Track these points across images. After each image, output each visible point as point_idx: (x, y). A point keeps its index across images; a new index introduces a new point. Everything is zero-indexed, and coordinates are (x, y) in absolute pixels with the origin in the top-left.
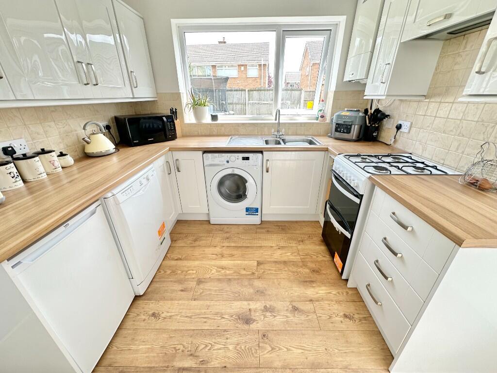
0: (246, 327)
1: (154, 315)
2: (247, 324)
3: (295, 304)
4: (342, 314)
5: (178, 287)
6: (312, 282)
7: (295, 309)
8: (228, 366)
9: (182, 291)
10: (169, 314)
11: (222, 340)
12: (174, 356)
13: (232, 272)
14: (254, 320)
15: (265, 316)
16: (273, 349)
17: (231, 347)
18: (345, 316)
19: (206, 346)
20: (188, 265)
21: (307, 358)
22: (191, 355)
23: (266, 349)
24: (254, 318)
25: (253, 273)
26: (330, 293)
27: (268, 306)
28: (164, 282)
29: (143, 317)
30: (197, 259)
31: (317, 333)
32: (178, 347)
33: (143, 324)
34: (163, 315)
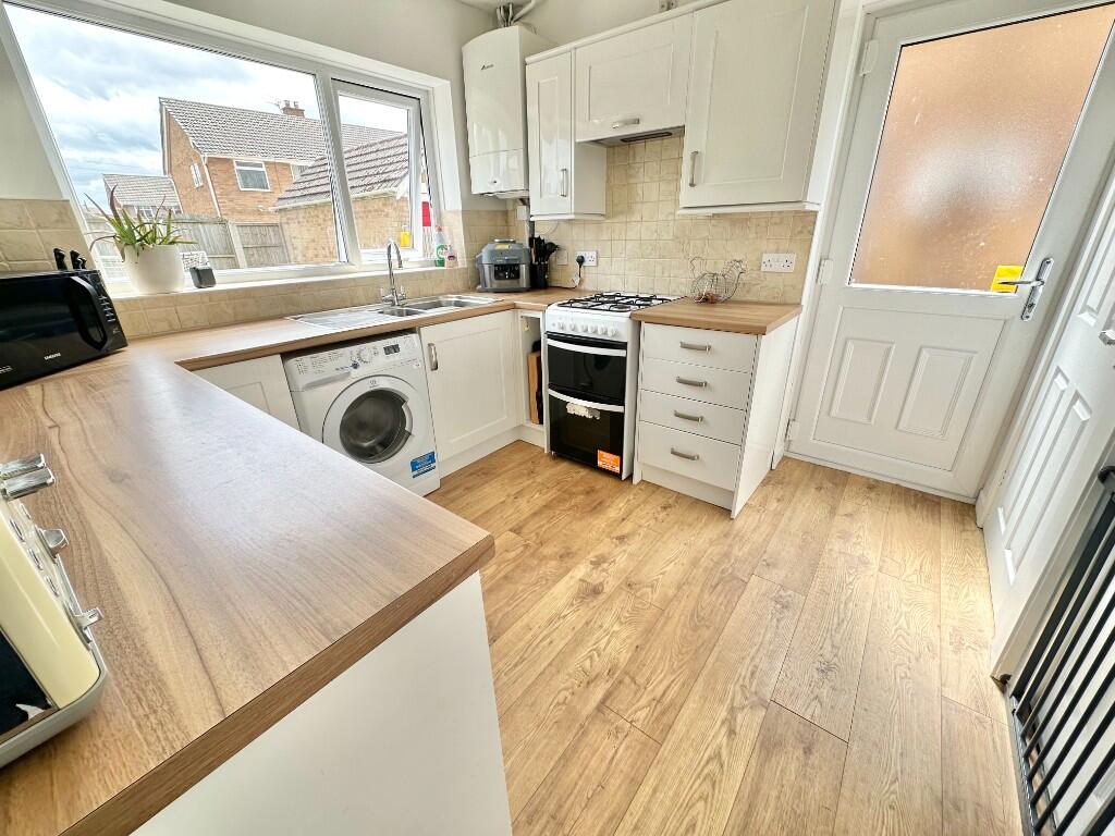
0: (602, 597)
2: (599, 593)
3: (615, 534)
4: (659, 509)
6: (601, 503)
7: (621, 539)
8: (638, 642)
11: (599, 633)
12: (571, 711)
14: (601, 584)
15: (605, 570)
16: (652, 586)
17: (616, 628)
18: (665, 508)
19: (591, 657)
21: (683, 564)
22: (588, 683)
23: (646, 593)
24: (598, 582)
25: (527, 546)
26: (629, 500)
27: (593, 559)
31: (664, 540)
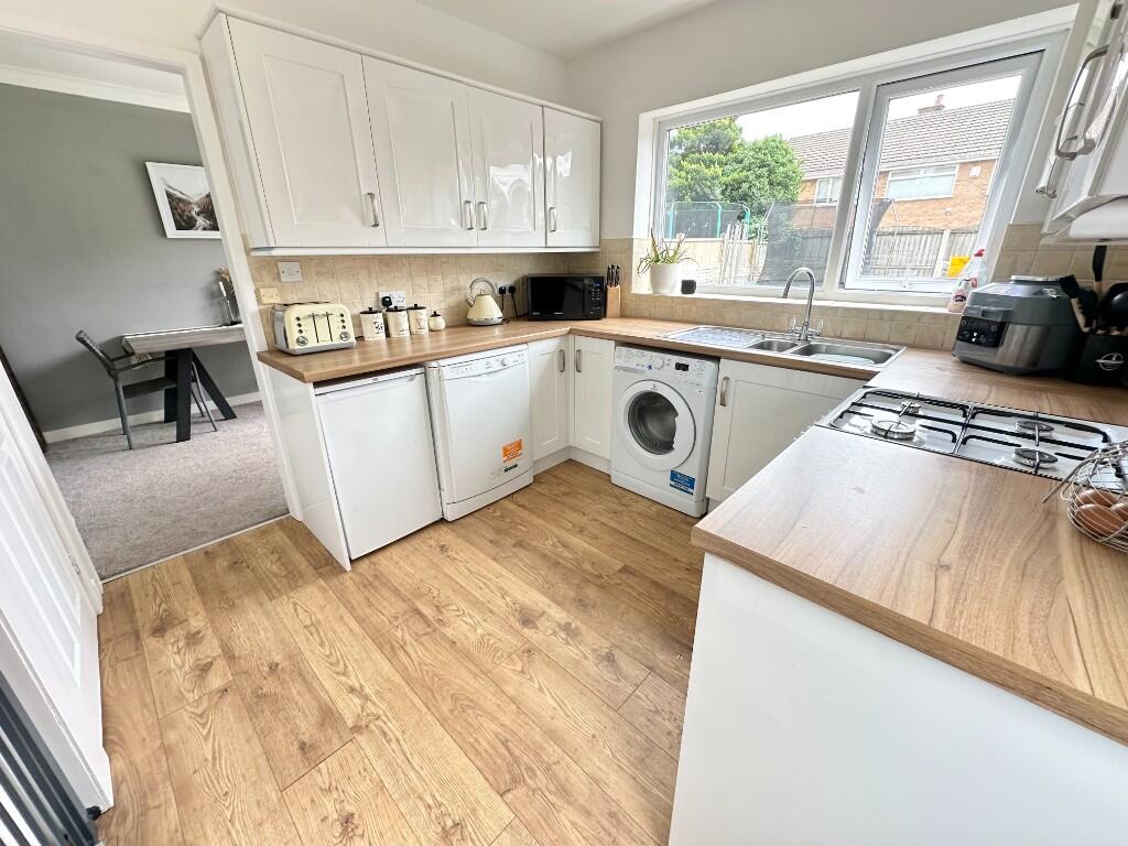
0: (518, 626)
1: (442, 547)
2: (523, 624)
3: (616, 652)
5: (491, 535)
7: (609, 658)
8: (458, 644)
9: (491, 542)
10: (455, 556)
11: (478, 618)
12: (423, 595)
13: (571, 556)
14: (536, 627)
15: (555, 633)
16: (523, 672)
17: (479, 631)
19: (458, 610)
20: (527, 518)
21: (553, 718)
22: (437, 607)
23: (514, 664)
27: (573, 626)
28: (482, 521)
29: (432, 543)
30: (543, 518)
31: (604, 708)
32: (434, 590)
33: (426, 548)
34: (450, 553)
